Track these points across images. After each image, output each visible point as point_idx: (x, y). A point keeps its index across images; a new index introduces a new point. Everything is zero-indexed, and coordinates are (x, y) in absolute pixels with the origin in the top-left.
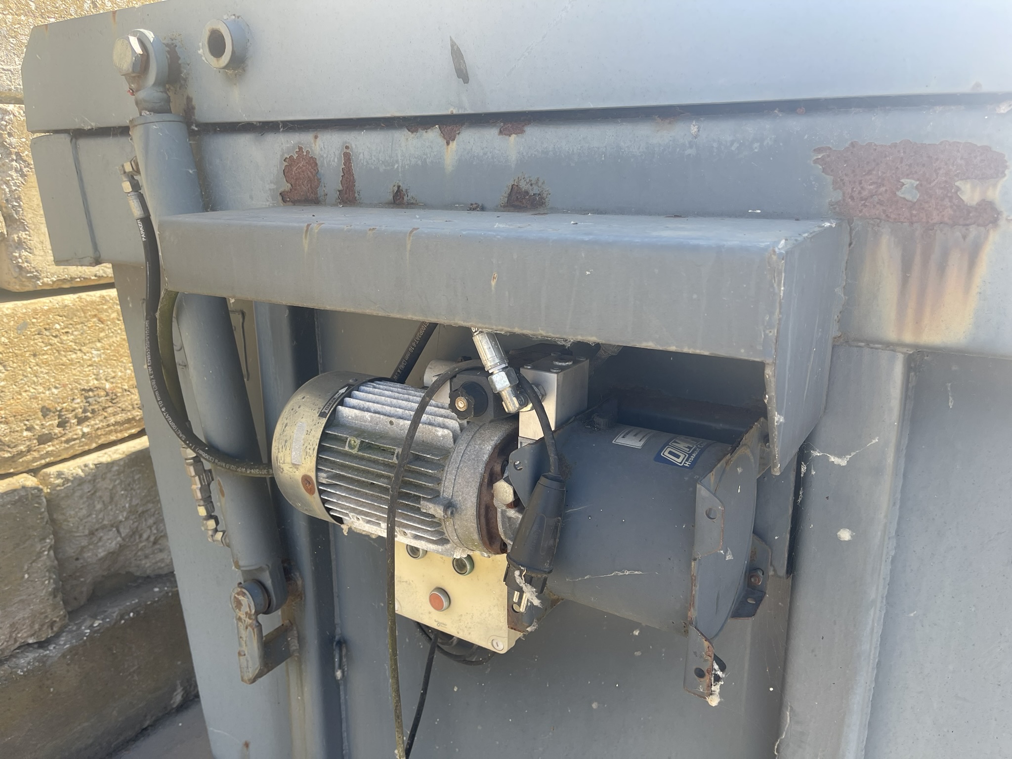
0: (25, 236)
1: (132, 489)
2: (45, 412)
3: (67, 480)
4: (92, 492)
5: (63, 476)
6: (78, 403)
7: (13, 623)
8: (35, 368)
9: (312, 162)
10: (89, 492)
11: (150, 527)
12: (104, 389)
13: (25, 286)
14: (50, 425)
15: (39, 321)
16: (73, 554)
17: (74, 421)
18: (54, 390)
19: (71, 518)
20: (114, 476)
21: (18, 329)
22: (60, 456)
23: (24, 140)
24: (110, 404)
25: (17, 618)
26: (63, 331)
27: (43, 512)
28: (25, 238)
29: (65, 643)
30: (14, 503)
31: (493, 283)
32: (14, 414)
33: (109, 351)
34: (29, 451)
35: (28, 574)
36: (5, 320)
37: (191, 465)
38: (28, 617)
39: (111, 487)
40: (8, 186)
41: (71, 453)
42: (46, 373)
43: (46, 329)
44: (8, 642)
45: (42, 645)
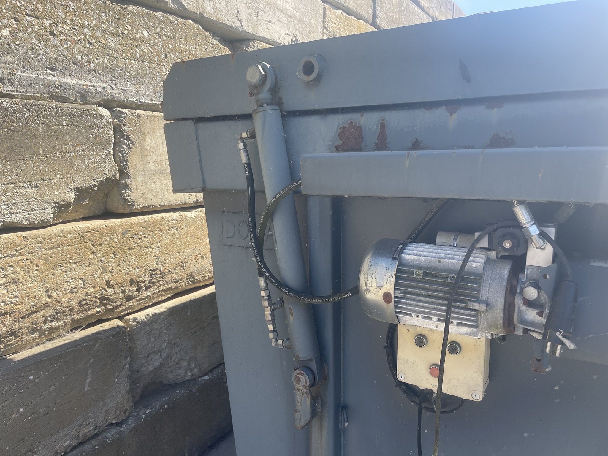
0: (128, 182)
1: (169, 330)
2: (132, 282)
3: (138, 323)
4: (150, 330)
5: (137, 321)
6: (147, 278)
7: (107, 410)
8: (129, 256)
9: (359, 129)
10: (149, 330)
11: (176, 353)
12: (160, 270)
13: (125, 210)
14: (133, 290)
15: (133, 229)
16: (137, 369)
17: (144, 288)
18: (137, 270)
19: (138, 346)
20: (161, 321)
21: (123, 234)
22: (134, 309)
23: (131, 128)
24: (162, 279)
25: (109, 407)
26: (143, 236)
27: (127, 341)
28: (128, 183)
29: (131, 423)
30: (114, 336)
31: (540, 175)
32: (117, 283)
33: (164, 248)
34: (121, 305)
35: (117, 379)
36: (117, 228)
37: (266, 300)
38: (115, 406)
39: (159, 328)
40: (122, 154)
41: (140, 307)
42: (134, 260)
43: (135, 234)
44: (103, 421)
45: (119, 424)
